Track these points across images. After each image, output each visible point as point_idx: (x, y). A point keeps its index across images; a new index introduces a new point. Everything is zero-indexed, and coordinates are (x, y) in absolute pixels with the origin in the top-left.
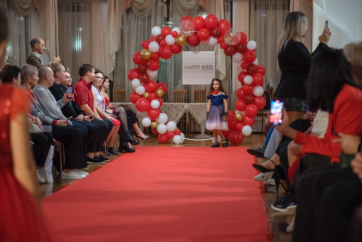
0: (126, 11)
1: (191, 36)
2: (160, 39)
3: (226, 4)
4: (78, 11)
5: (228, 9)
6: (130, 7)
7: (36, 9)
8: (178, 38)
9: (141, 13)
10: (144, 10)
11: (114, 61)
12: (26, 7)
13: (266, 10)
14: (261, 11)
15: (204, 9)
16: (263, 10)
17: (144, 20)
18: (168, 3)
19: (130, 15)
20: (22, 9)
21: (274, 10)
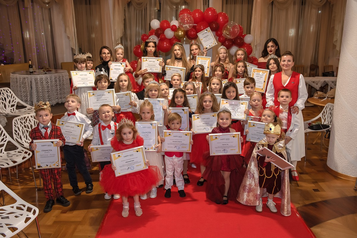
0: (127, 5)
1: (191, 30)
2: (159, 33)
4: (90, 4)
5: (206, 3)
6: (130, 2)
8: (177, 32)
9: (139, 6)
10: (141, 3)
12: (46, 1)
13: (235, 4)
14: (231, 5)
15: (188, 3)
16: (232, 4)
21: (241, 5)
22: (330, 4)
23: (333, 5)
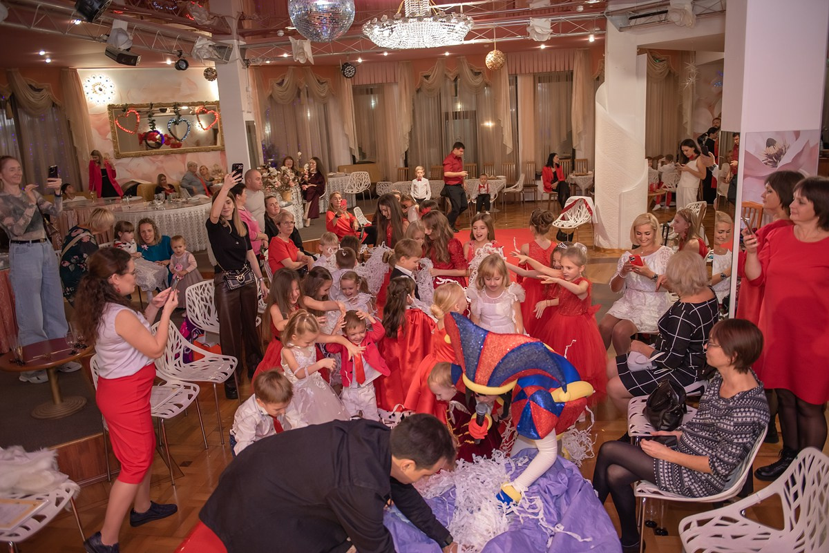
0: (416, 92)
3: (511, 78)
5: (513, 83)
6: (420, 89)
7: (333, 95)
11: (408, 141)
12: (323, 95)
17: (434, 98)
18: (456, 80)
19: (420, 94)
20: (320, 97)
22: (674, 75)
23: (678, 76)
